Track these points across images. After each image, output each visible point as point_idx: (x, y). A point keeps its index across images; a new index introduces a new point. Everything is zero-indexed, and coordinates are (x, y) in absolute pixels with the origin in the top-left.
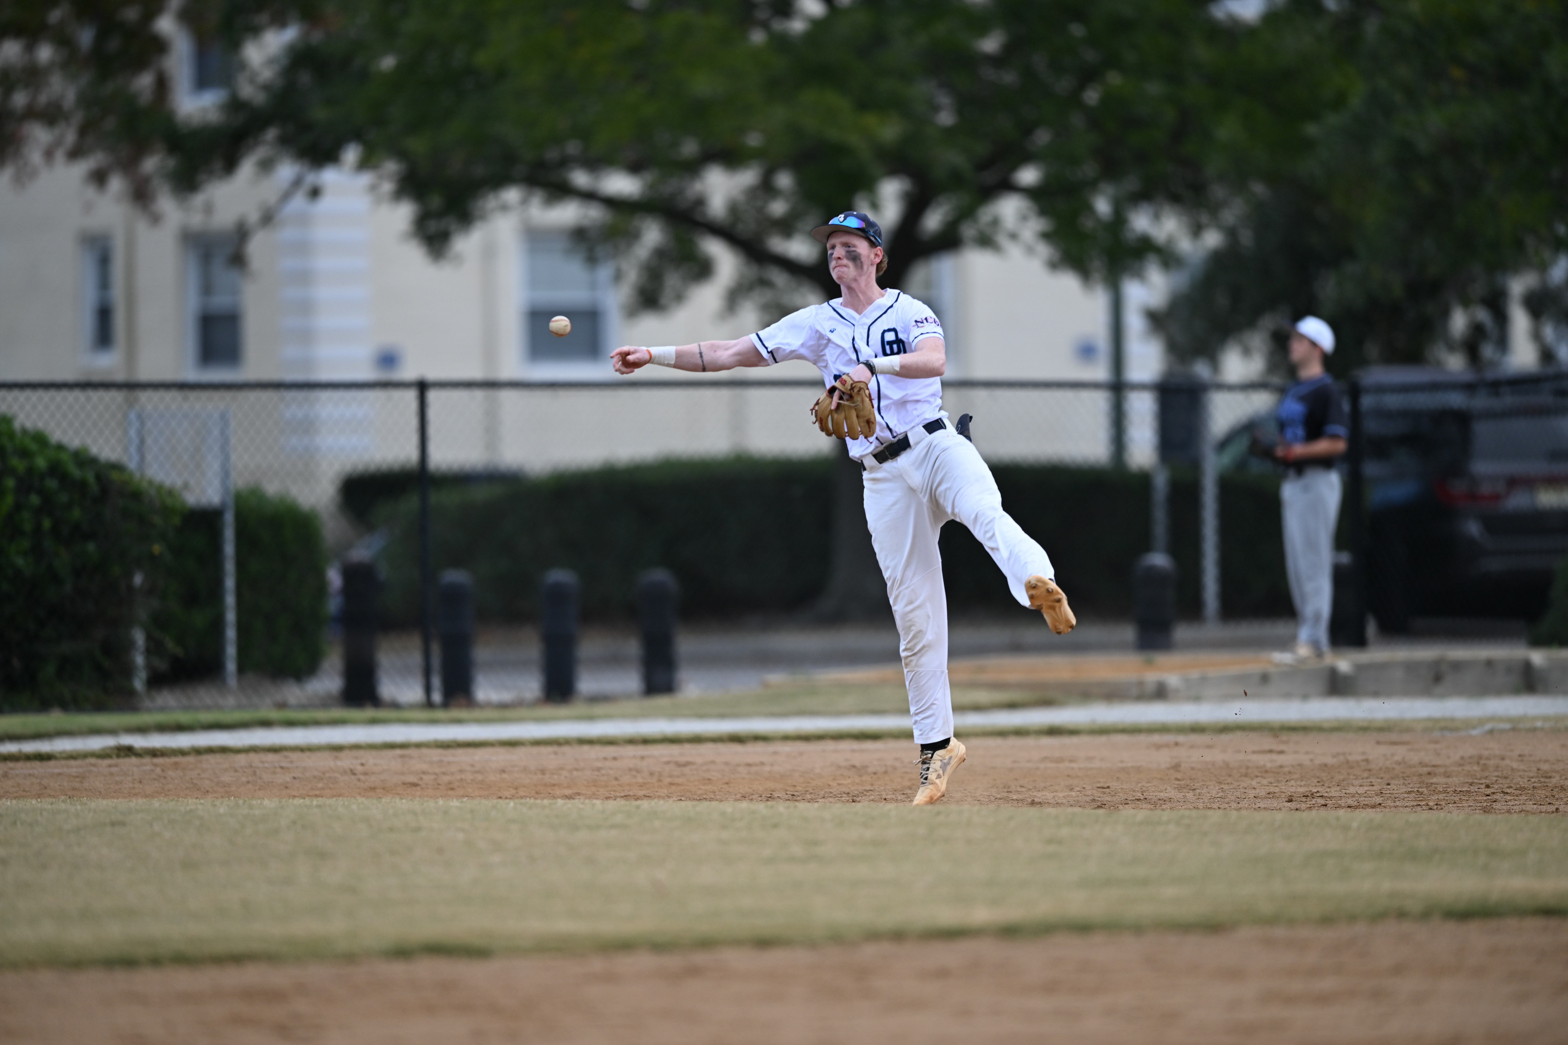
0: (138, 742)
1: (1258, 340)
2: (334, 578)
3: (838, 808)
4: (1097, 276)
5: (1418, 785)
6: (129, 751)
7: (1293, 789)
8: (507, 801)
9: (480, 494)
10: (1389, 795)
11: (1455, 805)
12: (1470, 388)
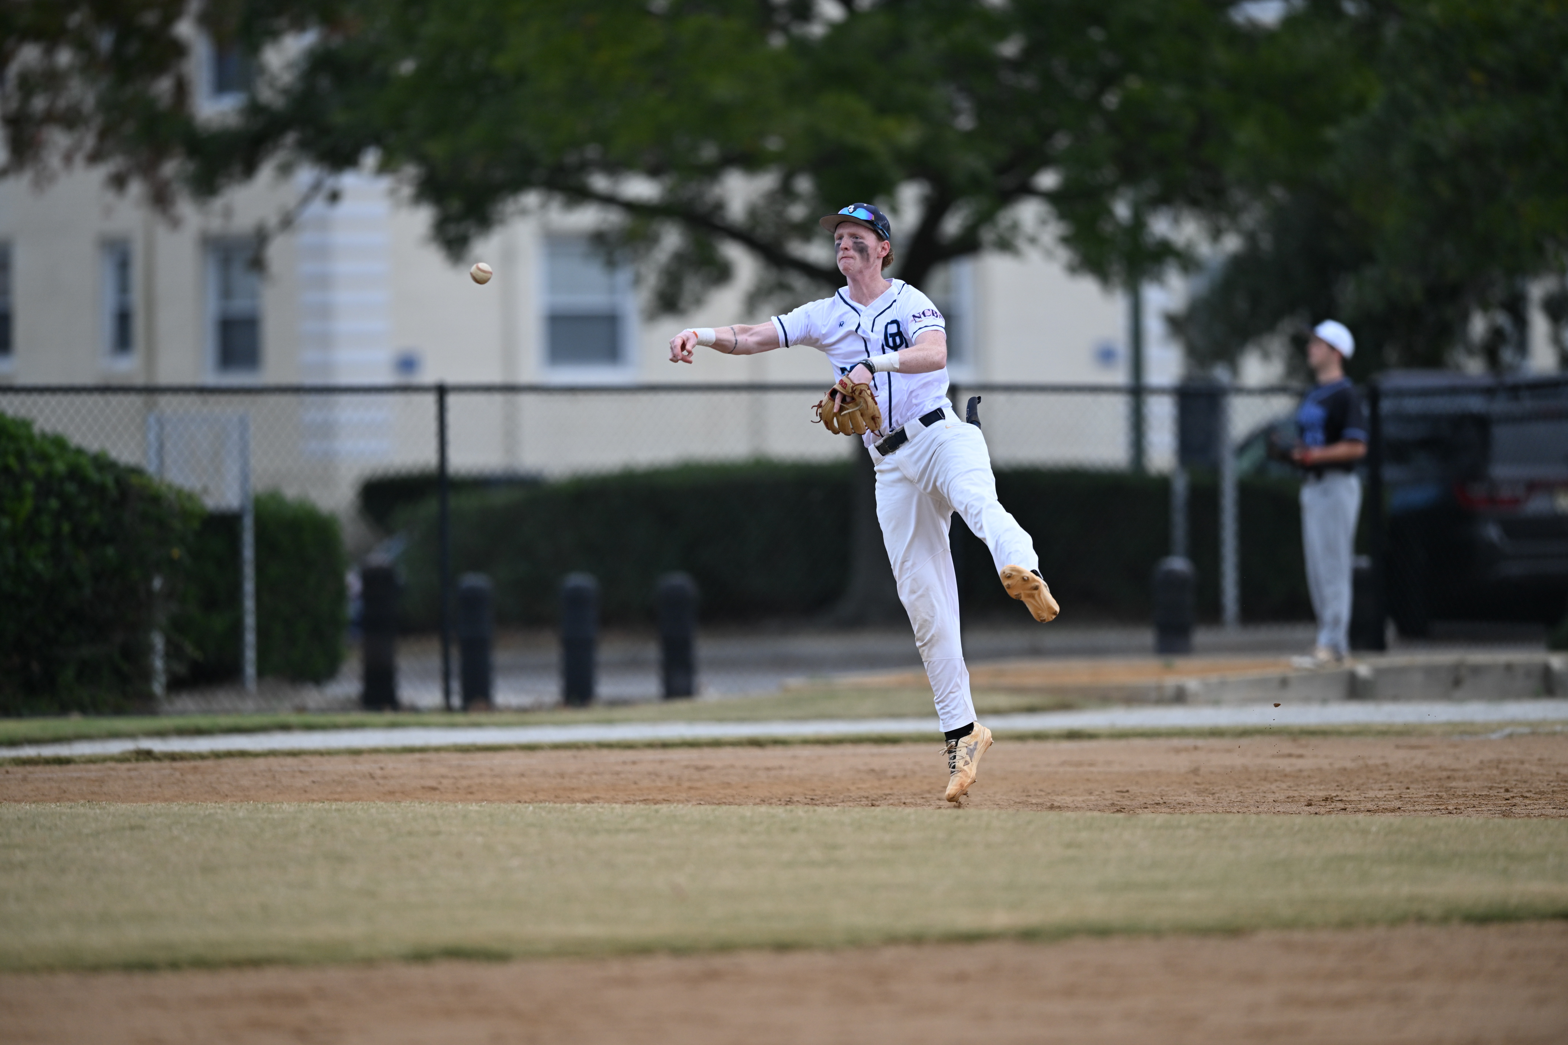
0: (157, 746)
1: (1278, 344)
2: (353, 582)
3: (858, 813)
4: (1116, 280)
5: (1437, 790)
6: (148, 755)
7: (1312, 794)
8: (527, 805)
9: (500, 498)
10: (1409, 799)
11: (1474, 809)
12: (1489, 392)
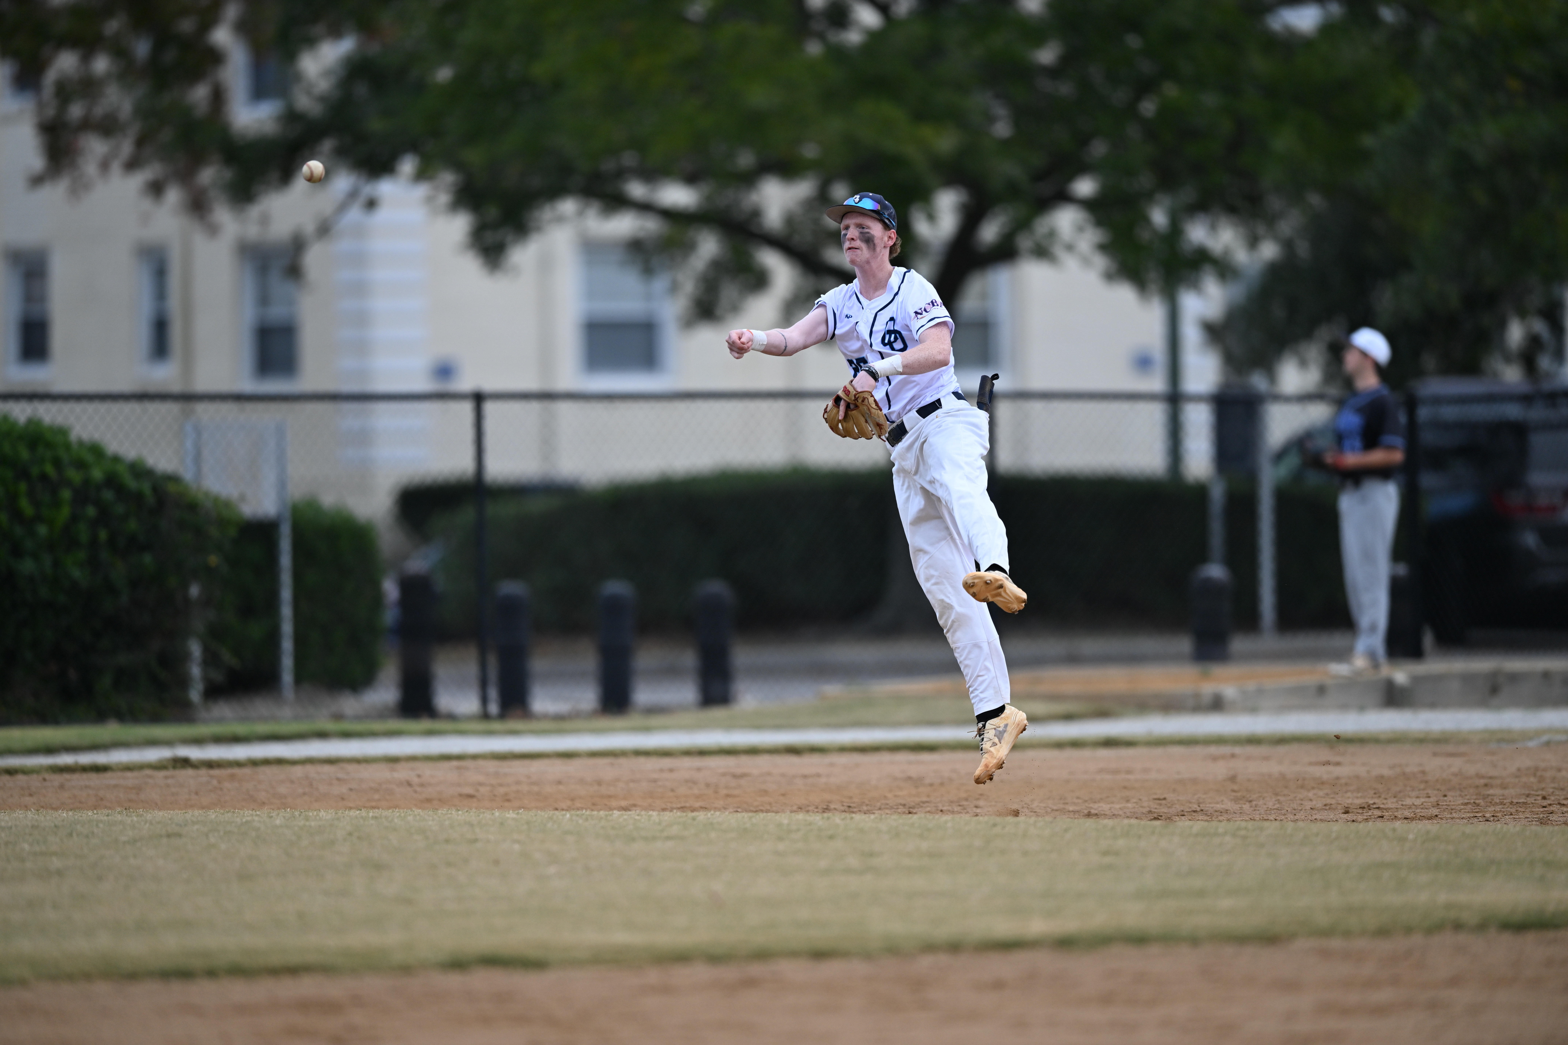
0: (194, 753)
1: (1315, 352)
2: (390, 589)
3: (895, 820)
4: (1153, 287)
5: (1475, 797)
6: (185, 762)
7: (1349, 801)
8: (564, 812)
9: (536, 506)
10: (1446, 807)
11: (1512, 817)
12: (1526, 399)
